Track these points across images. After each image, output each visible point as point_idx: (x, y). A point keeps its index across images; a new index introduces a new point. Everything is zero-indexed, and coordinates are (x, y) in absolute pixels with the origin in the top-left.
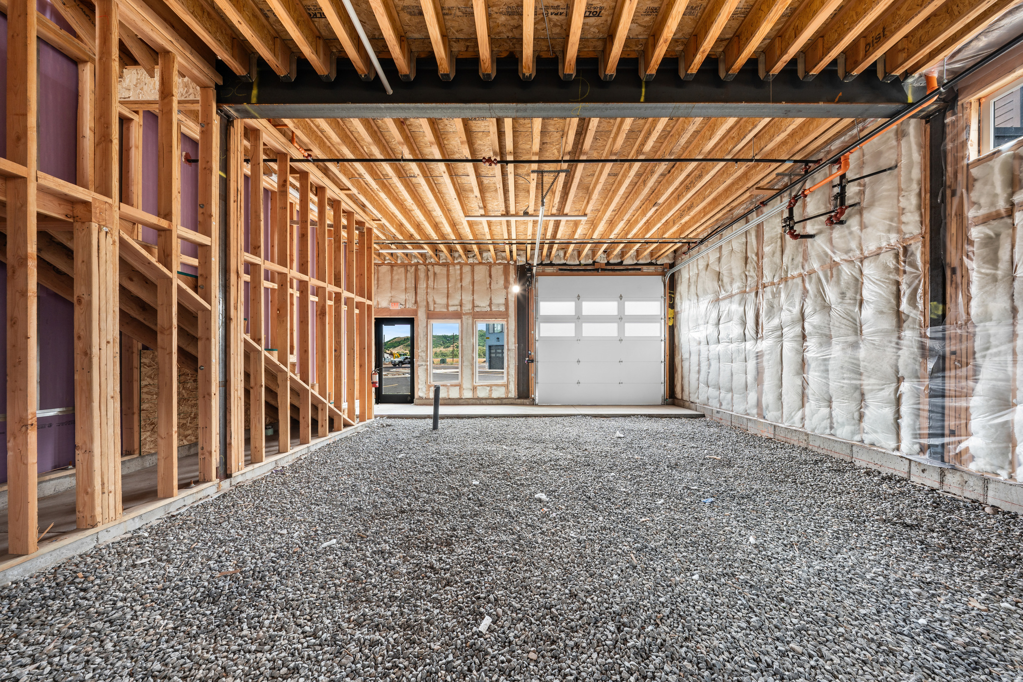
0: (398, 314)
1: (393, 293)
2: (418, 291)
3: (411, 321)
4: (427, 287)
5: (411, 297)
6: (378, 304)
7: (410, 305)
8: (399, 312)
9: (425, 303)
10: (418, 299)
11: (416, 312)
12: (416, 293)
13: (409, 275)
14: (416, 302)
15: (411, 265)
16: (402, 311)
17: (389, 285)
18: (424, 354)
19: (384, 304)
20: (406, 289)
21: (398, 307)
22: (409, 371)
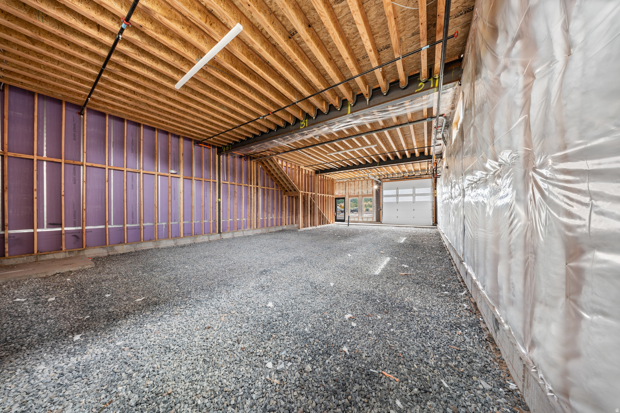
1: (340, 191)
3: (344, 199)
4: (349, 188)
7: (344, 194)
8: (341, 196)
9: (348, 193)
11: (345, 196)
12: (346, 190)
13: (344, 185)
15: (344, 182)
17: (338, 188)
18: (348, 208)
19: (337, 194)
20: (343, 189)
21: (341, 195)
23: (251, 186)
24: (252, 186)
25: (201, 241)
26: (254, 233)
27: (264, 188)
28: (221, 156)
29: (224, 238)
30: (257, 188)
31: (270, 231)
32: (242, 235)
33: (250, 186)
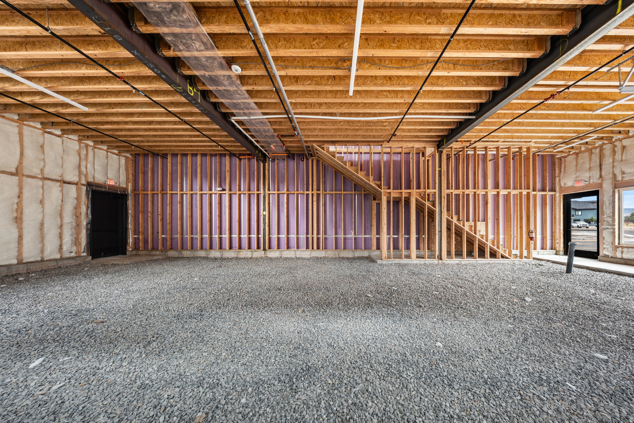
0: (583, 189)
1: (578, 174)
2: (603, 167)
3: (595, 193)
4: (614, 162)
5: (596, 174)
6: (565, 184)
7: (595, 179)
9: (611, 176)
10: (603, 174)
11: (601, 185)
12: (601, 169)
13: (593, 156)
14: (601, 176)
15: (596, 148)
16: (586, 186)
17: (574, 169)
18: (610, 220)
19: (570, 183)
20: (590, 168)
21: (582, 184)
22: (595, 234)
23: (308, 192)
24: (310, 192)
25: (244, 256)
26: (312, 256)
27: (332, 193)
28: (267, 164)
29: (269, 256)
30: (318, 195)
31: (341, 256)
32: (294, 256)
33: (306, 192)
